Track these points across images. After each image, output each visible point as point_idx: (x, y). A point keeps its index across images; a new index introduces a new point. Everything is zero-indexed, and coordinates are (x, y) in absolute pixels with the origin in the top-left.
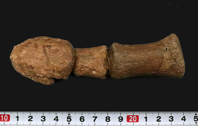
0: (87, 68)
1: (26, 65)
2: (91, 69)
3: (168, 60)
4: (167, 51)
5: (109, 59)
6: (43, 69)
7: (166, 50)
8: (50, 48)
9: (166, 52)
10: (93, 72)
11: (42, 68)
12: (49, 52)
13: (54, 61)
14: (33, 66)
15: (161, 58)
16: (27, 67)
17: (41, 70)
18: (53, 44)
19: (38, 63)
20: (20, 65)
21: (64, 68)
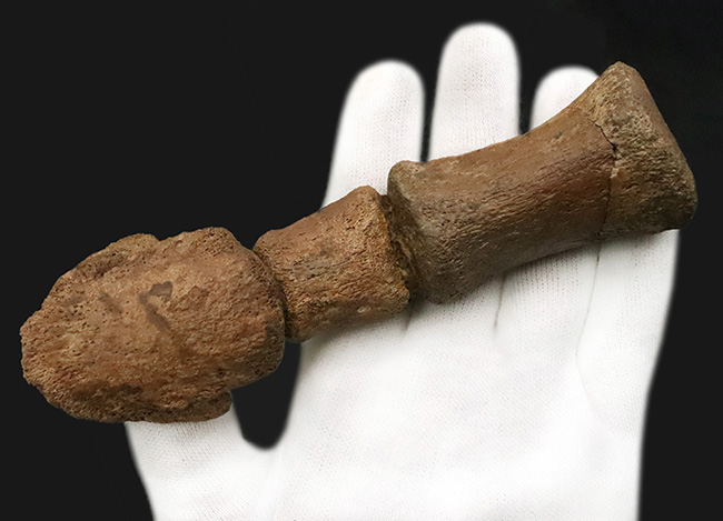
0: (333, 304)
1: (103, 390)
2: (348, 305)
3: (630, 186)
4: (619, 156)
5: (400, 241)
6: (176, 381)
7: (611, 151)
8: (169, 296)
9: (616, 159)
10: (359, 311)
11: (170, 380)
12: (171, 314)
13: (205, 339)
14: (134, 385)
15: (601, 188)
16: (112, 396)
17: (170, 386)
18: (172, 273)
19: (147, 367)
20: (81, 395)
21: (254, 348)
